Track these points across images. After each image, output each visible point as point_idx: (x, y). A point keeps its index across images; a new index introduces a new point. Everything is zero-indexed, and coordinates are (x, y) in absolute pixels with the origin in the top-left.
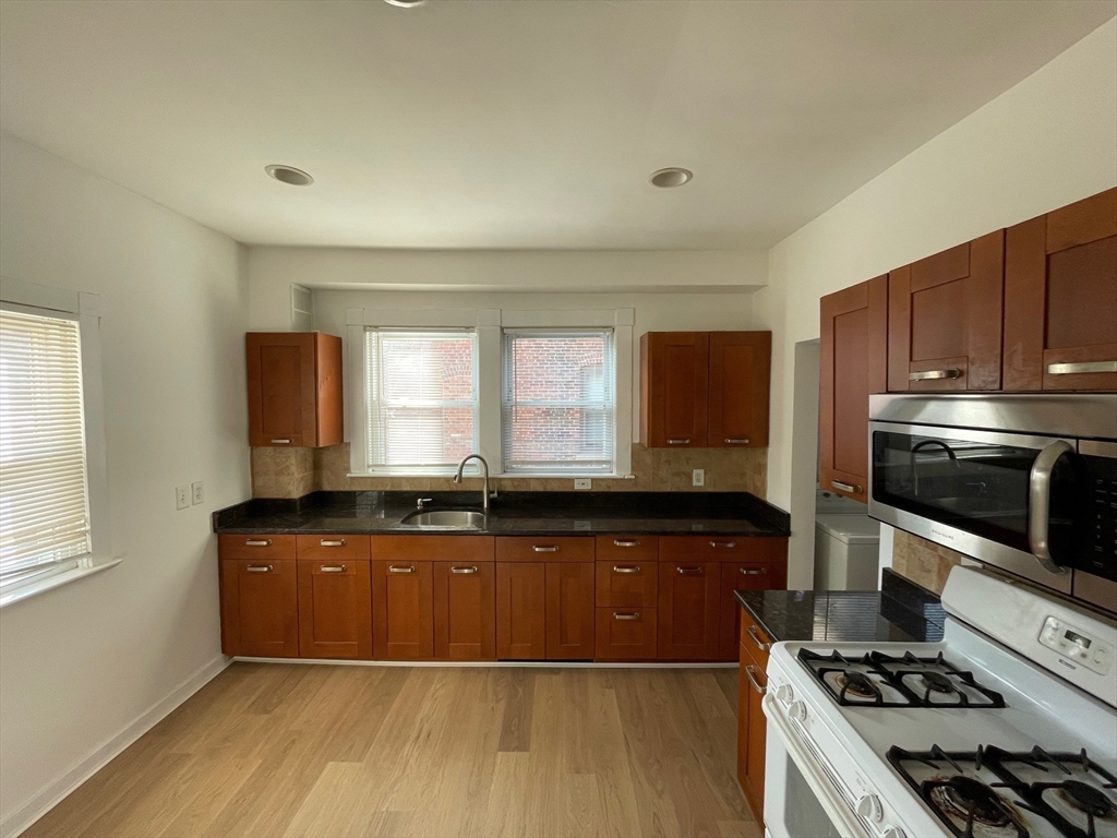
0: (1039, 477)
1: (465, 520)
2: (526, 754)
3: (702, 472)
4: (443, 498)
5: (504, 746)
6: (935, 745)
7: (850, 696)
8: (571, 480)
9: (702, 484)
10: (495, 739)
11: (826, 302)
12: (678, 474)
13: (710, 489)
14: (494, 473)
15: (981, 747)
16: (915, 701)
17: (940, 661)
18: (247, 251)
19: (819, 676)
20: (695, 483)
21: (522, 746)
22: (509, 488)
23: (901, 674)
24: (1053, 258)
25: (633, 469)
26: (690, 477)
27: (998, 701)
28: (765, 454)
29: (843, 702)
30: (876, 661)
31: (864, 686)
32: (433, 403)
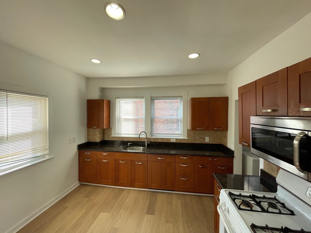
0: (296, 142)
1: (140, 149)
2: (153, 216)
3: (208, 137)
4: (135, 143)
5: (147, 213)
6: (266, 225)
7: (242, 207)
8: (170, 139)
9: (208, 141)
10: (145, 211)
11: (240, 89)
12: (201, 138)
13: (211, 143)
14: (149, 136)
15: (282, 227)
16: (263, 210)
17: (275, 199)
18: (88, 79)
19: (234, 200)
20: (206, 141)
21: (153, 214)
22: (153, 141)
23: (260, 202)
24: (301, 76)
25: (188, 136)
26: (204, 139)
27: (292, 213)
28: (227, 133)
29: (239, 208)
30: (253, 197)
31: (248, 204)
32: (132, 117)
